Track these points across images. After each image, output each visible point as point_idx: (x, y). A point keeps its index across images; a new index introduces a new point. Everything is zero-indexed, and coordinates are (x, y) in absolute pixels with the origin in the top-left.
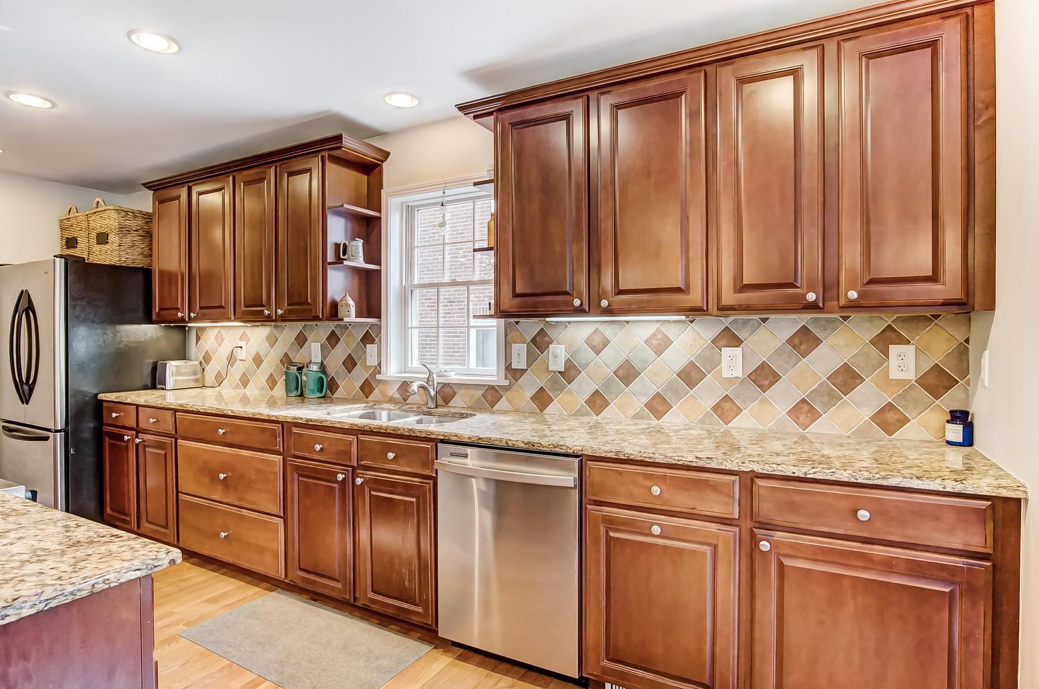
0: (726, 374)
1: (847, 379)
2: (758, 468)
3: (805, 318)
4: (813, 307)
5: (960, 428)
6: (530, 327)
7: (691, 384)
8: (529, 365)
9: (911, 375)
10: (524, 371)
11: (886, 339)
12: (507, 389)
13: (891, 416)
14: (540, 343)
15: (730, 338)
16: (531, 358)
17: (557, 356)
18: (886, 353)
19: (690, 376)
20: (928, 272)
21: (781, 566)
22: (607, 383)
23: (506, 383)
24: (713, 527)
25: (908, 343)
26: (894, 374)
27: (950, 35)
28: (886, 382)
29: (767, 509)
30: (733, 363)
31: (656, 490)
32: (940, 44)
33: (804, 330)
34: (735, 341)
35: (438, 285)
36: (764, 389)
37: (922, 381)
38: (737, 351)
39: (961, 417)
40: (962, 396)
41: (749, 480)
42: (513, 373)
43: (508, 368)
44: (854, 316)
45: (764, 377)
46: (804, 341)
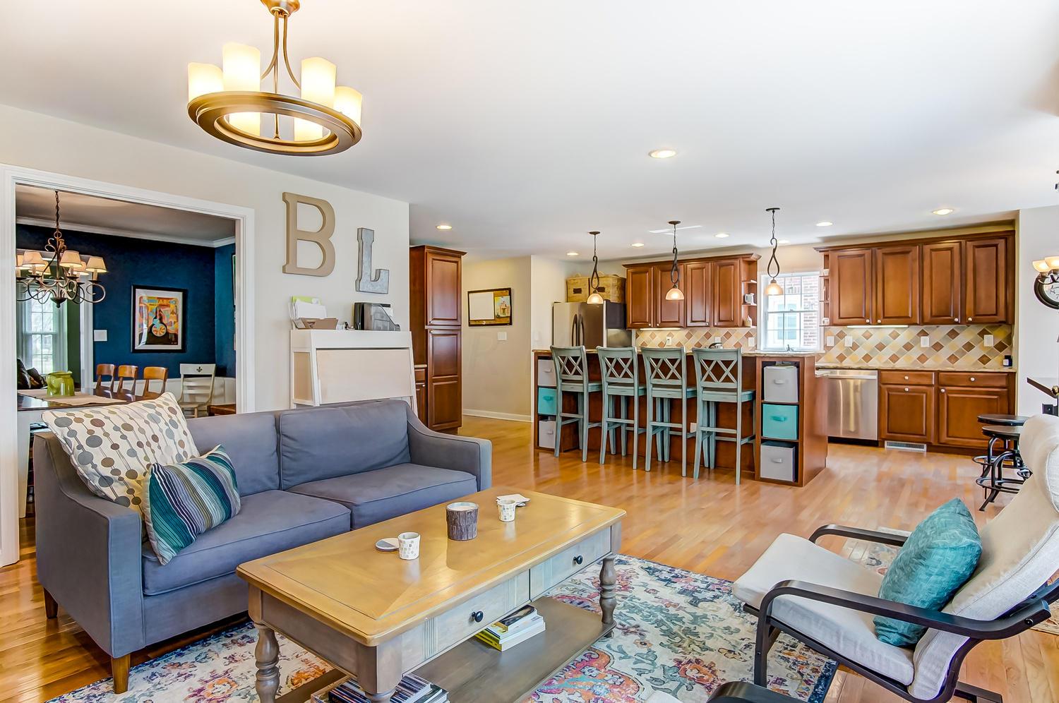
0: (922, 346)
1: (969, 347)
2: (940, 369)
3: (952, 327)
4: (957, 323)
5: (1008, 360)
6: (837, 330)
7: (908, 350)
8: (835, 344)
9: (992, 345)
10: (832, 347)
11: (982, 334)
12: (826, 354)
13: (985, 359)
14: (841, 336)
15: (924, 333)
16: (836, 342)
17: (848, 341)
18: (983, 338)
19: (908, 347)
20: (995, 313)
21: (948, 397)
22: (872, 351)
23: (824, 352)
24: (924, 387)
25: (990, 334)
26: (986, 345)
27: (1001, 243)
28: (983, 348)
29: (942, 380)
30: (925, 342)
31: (907, 378)
32: (999, 246)
33: (953, 331)
34: (926, 334)
35: (784, 312)
36: (938, 351)
37: (996, 347)
38: (927, 338)
39: (1009, 358)
40: (1009, 351)
41: (938, 373)
42: (827, 348)
43: (825, 346)
44: (972, 326)
45: (937, 347)
46: (953, 334)
